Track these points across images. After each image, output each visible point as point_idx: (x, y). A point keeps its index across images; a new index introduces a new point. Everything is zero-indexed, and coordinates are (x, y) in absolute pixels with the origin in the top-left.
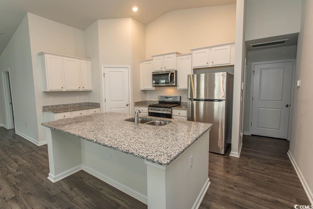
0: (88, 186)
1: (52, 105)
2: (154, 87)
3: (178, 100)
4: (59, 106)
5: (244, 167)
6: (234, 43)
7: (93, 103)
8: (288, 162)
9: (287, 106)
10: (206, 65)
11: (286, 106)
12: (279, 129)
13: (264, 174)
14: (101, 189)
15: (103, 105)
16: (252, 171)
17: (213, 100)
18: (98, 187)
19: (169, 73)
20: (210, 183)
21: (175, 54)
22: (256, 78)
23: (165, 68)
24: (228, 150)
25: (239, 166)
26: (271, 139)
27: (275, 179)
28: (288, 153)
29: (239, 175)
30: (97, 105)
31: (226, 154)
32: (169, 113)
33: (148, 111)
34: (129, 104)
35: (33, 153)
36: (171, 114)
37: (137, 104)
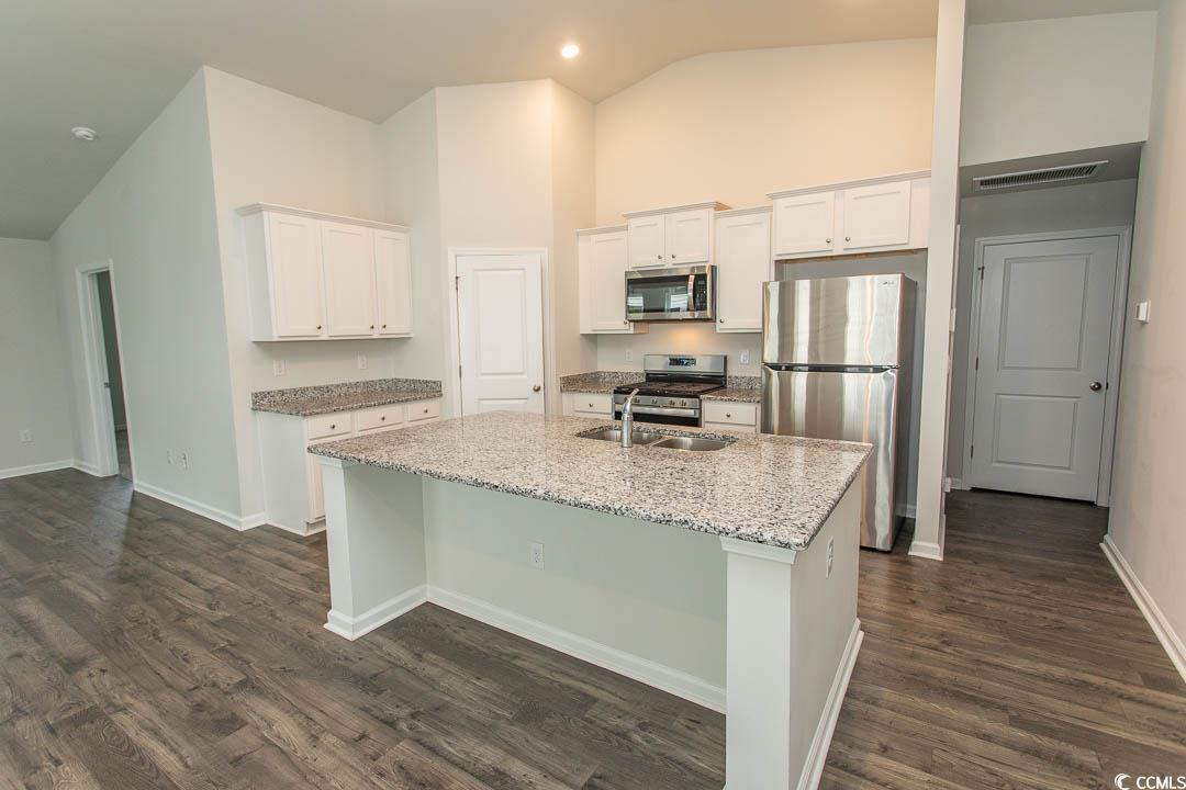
0: (468, 648)
1: (281, 388)
2: (632, 324)
3: (719, 370)
4: (304, 390)
5: (961, 588)
6: (927, 174)
7: (414, 381)
8: (1105, 571)
9: (1097, 388)
10: (825, 247)
11: (1094, 388)
12: (1065, 468)
13: (1032, 607)
14: (516, 657)
15: (451, 388)
16: (990, 598)
17: (841, 369)
18: (505, 651)
19: (688, 276)
20: (861, 633)
21: (712, 210)
22: (990, 292)
23: (673, 257)
24: (902, 537)
25: (945, 586)
26: (1041, 503)
27: (1071, 622)
28: (1102, 545)
29: (949, 610)
30: (431, 390)
31: (897, 549)
32: (690, 413)
33: (613, 407)
34: (542, 387)
35: (233, 553)
36: (697, 416)
37: (572, 384)
